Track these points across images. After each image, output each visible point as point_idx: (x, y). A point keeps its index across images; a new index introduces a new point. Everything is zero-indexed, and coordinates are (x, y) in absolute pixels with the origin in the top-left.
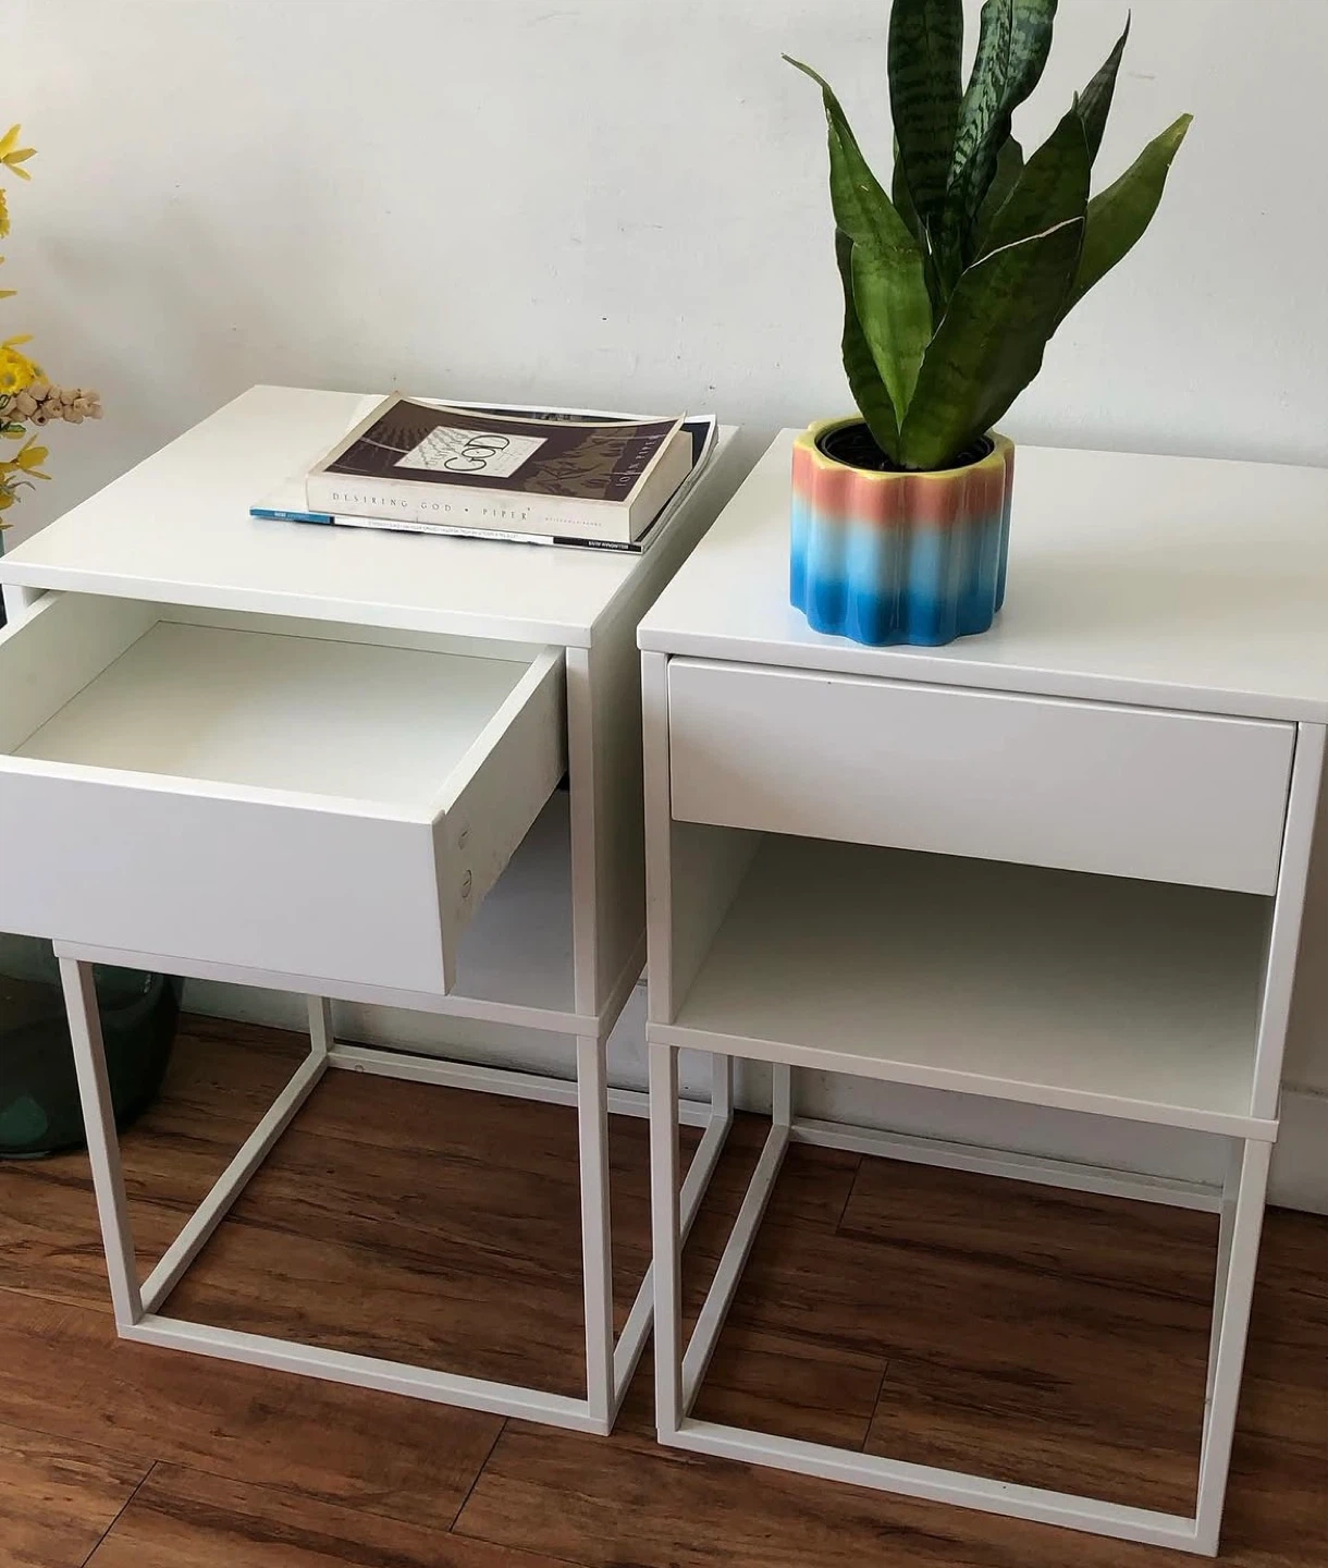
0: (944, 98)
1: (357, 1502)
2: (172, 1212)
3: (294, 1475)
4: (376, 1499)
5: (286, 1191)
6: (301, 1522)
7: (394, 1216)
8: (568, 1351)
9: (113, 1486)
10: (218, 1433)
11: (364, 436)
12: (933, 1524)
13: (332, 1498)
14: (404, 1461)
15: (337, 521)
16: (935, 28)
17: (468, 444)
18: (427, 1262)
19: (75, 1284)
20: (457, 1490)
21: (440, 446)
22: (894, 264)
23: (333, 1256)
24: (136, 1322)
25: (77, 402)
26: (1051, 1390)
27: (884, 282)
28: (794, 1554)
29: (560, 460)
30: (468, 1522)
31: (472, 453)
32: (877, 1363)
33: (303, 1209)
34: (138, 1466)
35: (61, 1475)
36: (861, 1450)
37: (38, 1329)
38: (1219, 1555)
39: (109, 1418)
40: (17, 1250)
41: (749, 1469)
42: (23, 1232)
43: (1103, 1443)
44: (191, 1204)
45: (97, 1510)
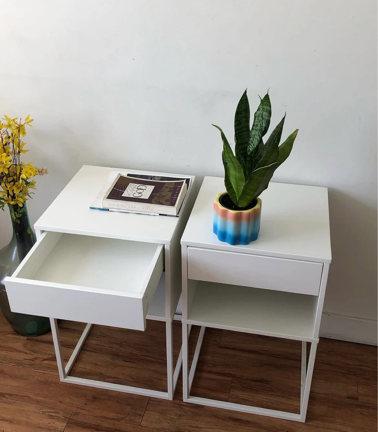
0: (246, 131)
1: (118, 420)
2: (69, 349)
3: (104, 414)
4: (123, 419)
5: (94, 342)
6: (107, 425)
7: (120, 347)
8: (162, 380)
9: (63, 419)
10: (86, 404)
11: (114, 187)
12: (244, 418)
13: (113, 419)
14: (128, 409)
15: (109, 210)
16: (244, 117)
17: (137, 188)
18: (128, 359)
19: (49, 368)
20: (140, 415)
21: (131, 189)
22: (237, 169)
23: (107, 358)
24: (65, 378)
25: (43, 171)
26: (268, 384)
27: (234, 172)
28: (215, 427)
29: (159, 193)
30: (144, 423)
31: (139, 191)
32: (230, 379)
33: (98, 346)
34: (68, 414)
35: (51, 417)
36: (228, 401)
37: (42, 380)
38: (306, 422)
39: (61, 402)
40: (34, 360)
41: (204, 407)
42: (35, 355)
43: (280, 396)
44: (74, 347)
45: (61, 425)
